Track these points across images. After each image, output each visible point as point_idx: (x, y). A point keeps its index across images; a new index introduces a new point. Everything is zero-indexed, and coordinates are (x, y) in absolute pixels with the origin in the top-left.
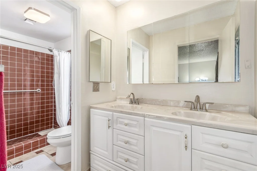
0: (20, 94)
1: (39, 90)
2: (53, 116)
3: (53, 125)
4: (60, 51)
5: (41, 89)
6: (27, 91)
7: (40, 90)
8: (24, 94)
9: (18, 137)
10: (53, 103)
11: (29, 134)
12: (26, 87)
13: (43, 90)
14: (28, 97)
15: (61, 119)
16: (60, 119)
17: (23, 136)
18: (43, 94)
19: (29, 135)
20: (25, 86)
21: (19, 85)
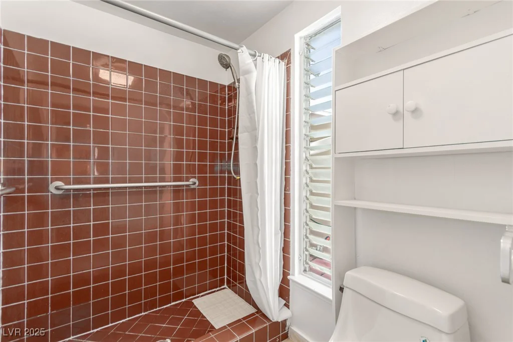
0: (151, 191)
1: (193, 182)
2: (226, 254)
3: (226, 276)
4: (257, 54)
5: (199, 179)
6: (168, 186)
7: (197, 184)
8: (161, 192)
9: (147, 311)
10: (225, 219)
11: (173, 302)
12: (165, 174)
13: (202, 181)
14: (169, 201)
15: (260, 280)
16: (258, 282)
17: (158, 309)
18: (203, 193)
19: (172, 304)
20: (162, 171)
21: (151, 169)
